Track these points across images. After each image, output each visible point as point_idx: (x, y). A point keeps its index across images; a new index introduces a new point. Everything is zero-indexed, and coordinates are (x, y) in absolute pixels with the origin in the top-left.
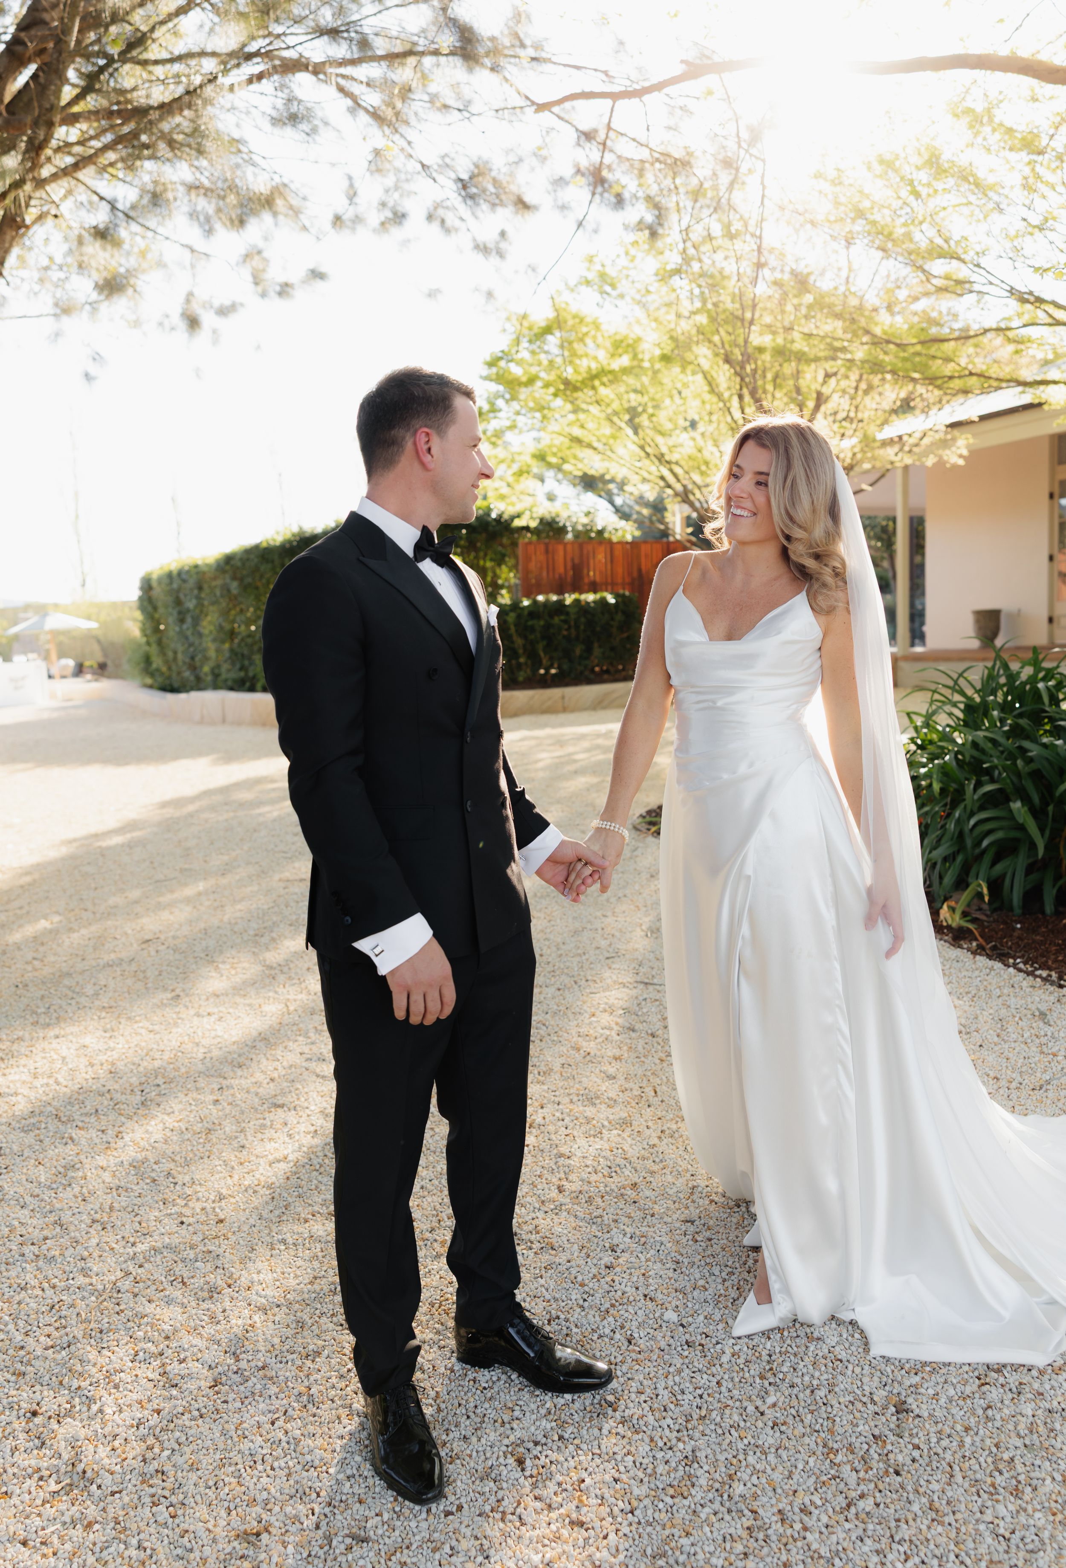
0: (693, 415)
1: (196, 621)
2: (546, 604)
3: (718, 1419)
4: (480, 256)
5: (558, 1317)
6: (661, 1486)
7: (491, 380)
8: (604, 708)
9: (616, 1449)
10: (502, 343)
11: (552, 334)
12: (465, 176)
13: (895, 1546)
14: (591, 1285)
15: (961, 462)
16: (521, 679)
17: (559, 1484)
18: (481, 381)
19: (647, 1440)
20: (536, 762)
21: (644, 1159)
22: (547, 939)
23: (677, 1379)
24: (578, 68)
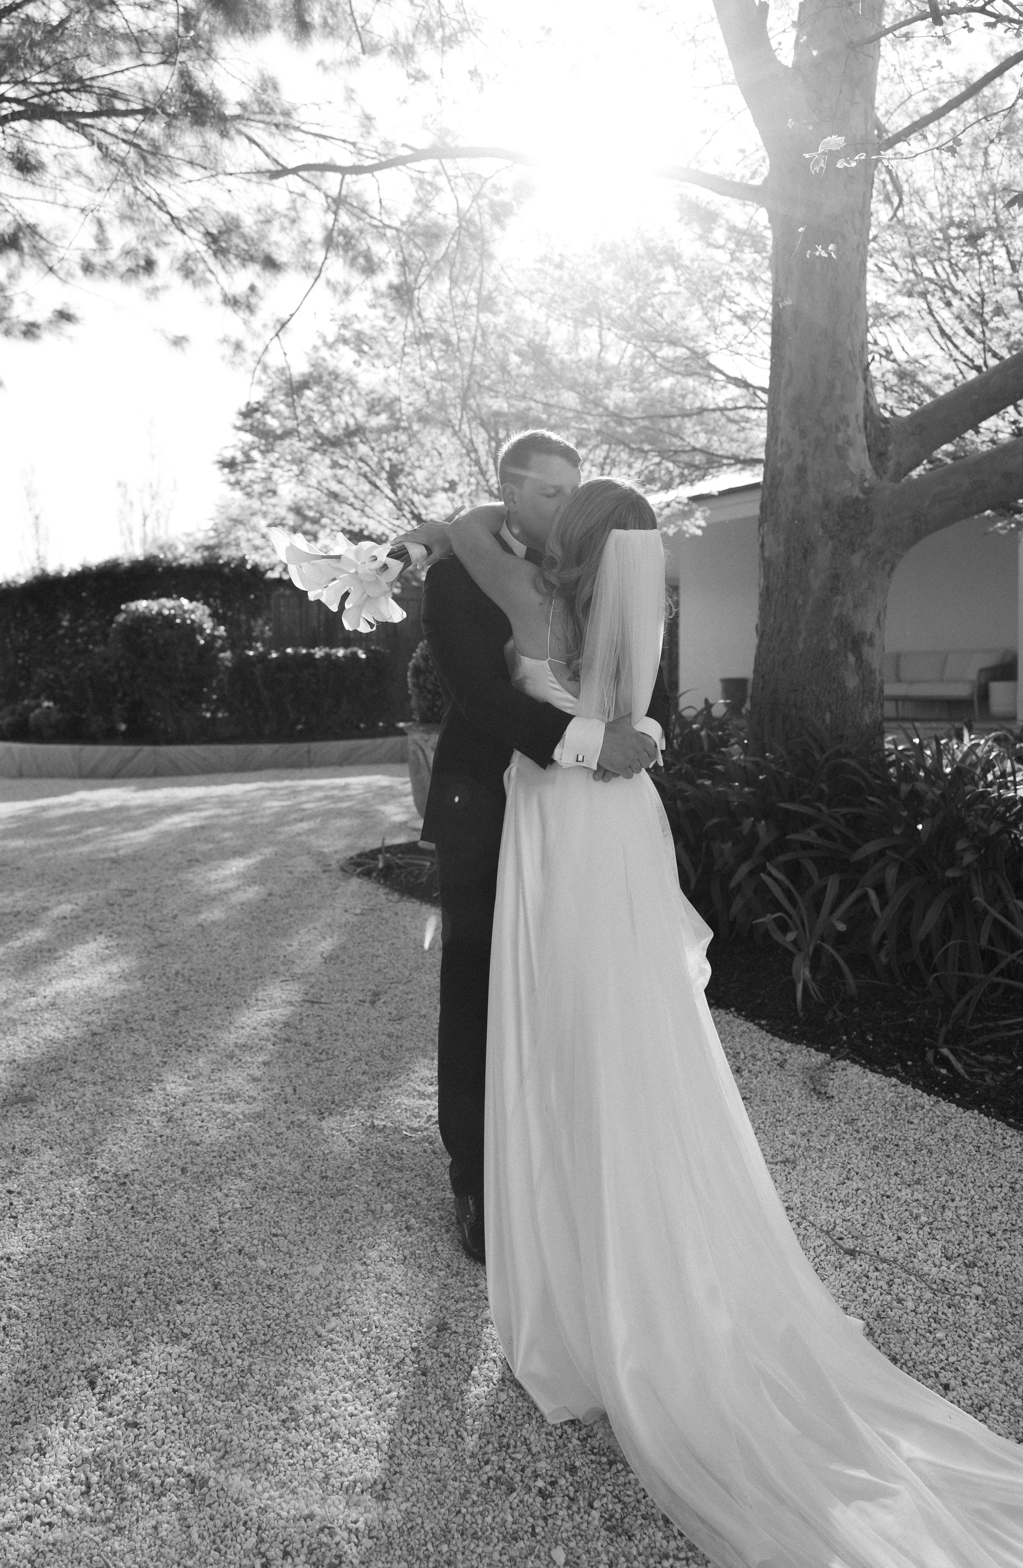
0: (453, 476)
2: (296, 655)
3: (280, 1342)
4: (229, 310)
5: (155, 1271)
6: (215, 1394)
7: (246, 431)
8: (352, 764)
9: (181, 1368)
10: (258, 395)
11: (309, 388)
12: (214, 231)
13: (405, 1426)
14: (193, 1245)
15: (699, 532)
16: (267, 732)
17: (123, 1397)
18: (235, 431)
19: (211, 1359)
20: (264, 809)
21: (269, 1144)
22: (227, 965)
23: (250, 1313)
24: (325, 137)
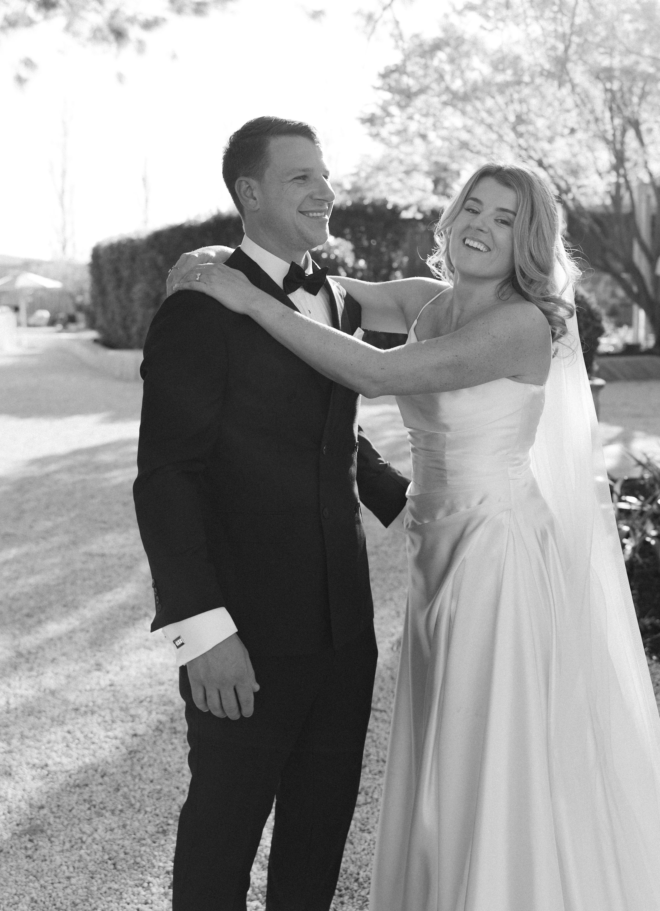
1: (129, 288)
7: (386, 90)
10: (396, 58)
11: (440, 50)
